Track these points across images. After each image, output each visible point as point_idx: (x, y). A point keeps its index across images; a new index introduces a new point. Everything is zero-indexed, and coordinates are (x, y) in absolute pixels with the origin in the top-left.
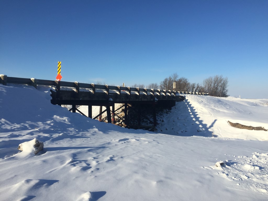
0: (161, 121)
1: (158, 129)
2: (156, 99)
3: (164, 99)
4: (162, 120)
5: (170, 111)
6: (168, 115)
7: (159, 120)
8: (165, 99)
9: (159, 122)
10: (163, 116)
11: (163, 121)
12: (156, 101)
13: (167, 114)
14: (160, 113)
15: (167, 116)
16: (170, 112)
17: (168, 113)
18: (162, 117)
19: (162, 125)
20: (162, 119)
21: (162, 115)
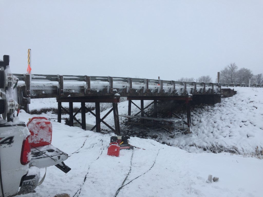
1: (193, 132)
4: (199, 120)
5: (212, 108)
6: (210, 113)
7: (196, 120)
12: (189, 97)
17: (210, 110)
21: (202, 113)
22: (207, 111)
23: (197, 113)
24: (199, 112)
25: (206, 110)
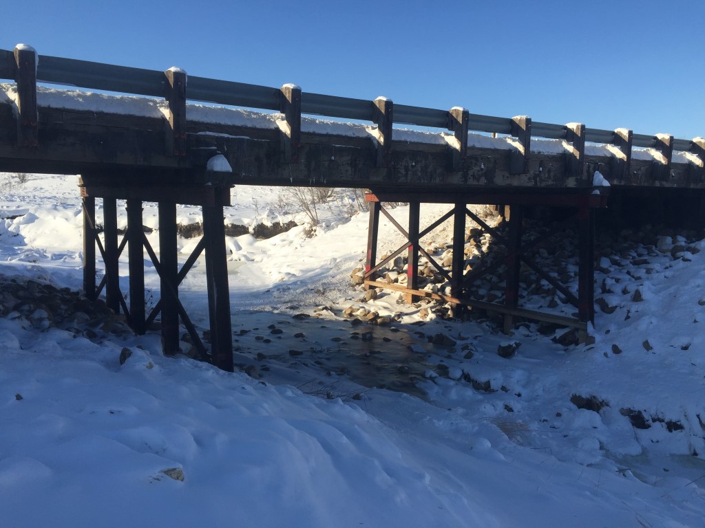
0: (628, 296)
1: (598, 337)
2: (600, 180)
3: (657, 184)
4: (633, 293)
5: (693, 245)
6: (680, 264)
7: (618, 289)
8: (667, 185)
9: (613, 301)
10: (649, 271)
11: (637, 297)
12: (597, 192)
13: (675, 258)
14: (640, 255)
15: (669, 273)
16: (694, 251)
17: (682, 254)
18: (642, 272)
19: (628, 317)
20: (632, 288)
21: (646, 262)
22: (669, 254)
23: (628, 262)
24: (634, 258)
25: (663, 252)
